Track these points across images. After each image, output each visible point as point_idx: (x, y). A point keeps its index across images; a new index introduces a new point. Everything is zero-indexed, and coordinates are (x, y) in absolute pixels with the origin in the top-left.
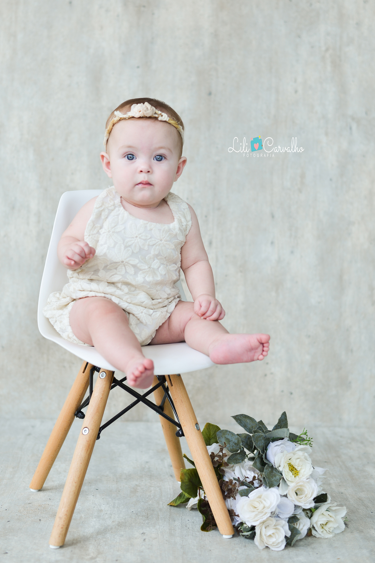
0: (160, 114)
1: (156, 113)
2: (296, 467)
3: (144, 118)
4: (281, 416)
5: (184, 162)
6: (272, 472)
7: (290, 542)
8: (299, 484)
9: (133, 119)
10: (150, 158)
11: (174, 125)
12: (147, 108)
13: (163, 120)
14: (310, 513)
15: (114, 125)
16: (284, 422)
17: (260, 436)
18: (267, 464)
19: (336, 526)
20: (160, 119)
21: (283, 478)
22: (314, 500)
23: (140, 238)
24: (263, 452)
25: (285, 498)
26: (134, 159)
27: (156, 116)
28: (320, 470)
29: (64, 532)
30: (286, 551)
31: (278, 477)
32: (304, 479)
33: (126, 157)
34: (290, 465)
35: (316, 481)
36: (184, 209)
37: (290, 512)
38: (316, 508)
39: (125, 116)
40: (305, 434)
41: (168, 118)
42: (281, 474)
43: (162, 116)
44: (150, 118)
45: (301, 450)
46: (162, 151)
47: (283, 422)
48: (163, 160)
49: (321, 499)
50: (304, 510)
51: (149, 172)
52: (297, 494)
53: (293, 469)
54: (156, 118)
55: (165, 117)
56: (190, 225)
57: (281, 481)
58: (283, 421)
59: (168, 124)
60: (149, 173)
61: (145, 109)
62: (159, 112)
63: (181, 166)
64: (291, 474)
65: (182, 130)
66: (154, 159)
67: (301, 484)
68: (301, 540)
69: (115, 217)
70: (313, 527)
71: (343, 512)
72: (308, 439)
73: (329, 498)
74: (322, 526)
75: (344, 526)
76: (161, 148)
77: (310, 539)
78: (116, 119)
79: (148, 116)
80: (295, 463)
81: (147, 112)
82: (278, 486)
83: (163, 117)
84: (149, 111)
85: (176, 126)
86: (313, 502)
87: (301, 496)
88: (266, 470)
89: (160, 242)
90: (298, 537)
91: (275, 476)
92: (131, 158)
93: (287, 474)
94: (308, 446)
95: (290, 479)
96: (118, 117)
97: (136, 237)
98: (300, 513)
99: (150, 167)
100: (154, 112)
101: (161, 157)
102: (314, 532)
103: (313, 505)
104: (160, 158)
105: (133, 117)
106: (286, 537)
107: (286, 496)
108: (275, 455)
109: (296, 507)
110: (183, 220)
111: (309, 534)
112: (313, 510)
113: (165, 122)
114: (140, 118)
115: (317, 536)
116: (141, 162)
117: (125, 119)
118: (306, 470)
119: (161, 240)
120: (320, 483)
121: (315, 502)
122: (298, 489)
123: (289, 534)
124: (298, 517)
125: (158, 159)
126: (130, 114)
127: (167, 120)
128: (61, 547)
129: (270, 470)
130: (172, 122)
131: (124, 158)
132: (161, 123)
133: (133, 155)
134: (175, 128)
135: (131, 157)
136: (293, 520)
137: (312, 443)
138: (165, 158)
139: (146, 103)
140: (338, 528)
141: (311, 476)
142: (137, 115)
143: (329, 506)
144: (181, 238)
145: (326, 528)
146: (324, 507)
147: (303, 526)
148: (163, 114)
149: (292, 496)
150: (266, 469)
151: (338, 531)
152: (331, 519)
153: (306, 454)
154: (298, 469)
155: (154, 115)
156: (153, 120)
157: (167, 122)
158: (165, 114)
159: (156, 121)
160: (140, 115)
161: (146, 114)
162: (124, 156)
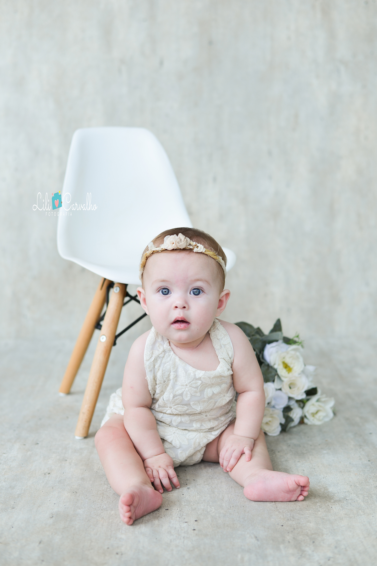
0: (195, 245)
1: (190, 245)
2: (289, 365)
3: (178, 251)
4: (276, 322)
6: (268, 369)
7: (284, 428)
8: (291, 379)
9: (166, 251)
10: (186, 291)
11: (211, 256)
12: (181, 240)
13: (198, 252)
14: (302, 403)
15: (147, 258)
17: (257, 339)
18: (264, 362)
19: (325, 414)
20: (195, 250)
21: (278, 375)
22: (305, 392)
24: (260, 352)
25: (279, 392)
26: (169, 293)
27: (191, 247)
28: (311, 368)
29: (87, 425)
30: (281, 436)
31: (273, 374)
32: (297, 374)
33: (161, 291)
34: (284, 363)
35: (307, 377)
37: (284, 403)
38: (308, 400)
39: (157, 249)
40: (298, 336)
41: (205, 249)
42: (276, 371)
43: (198, 247)
44: (184, 249)
45: (294, 350)
46: (199, 284)
47: (278, 327)
48: (201, 294)
49: (311, 392)
50: (297, 401)
51: (184, 307)
52: (290, 388)
53: (286, 366)
54: (191, 250)
55: (201, 248)
57: (276, 377)
59: (204, 256)
60: (185, 309)
61: (178, 240)
62: (194, 243)
63: (224, 299)
64: (285, 370)
66: (190, 293)
67: (293, 378)
68: (294, 427)
70: (305, 416)
71: (332, 403)
72: (300, 341)
73: (319, 391)
74: (313, 414)
75: (331, 415)
76: (198, 280)
77: (302, 426)
78: (148, 253)
79: (182, 248)
80: (288, 361)
81: (180, 244)
82: (274, 381)
83: (199, 248)
84: (183, 243)
85: (215, 257)
86: (305, 394)
87: (294, 390)
88: (263, 368)
90: (292, 424)
91: (271, 373)
92: (166, 293)
93: (281, 371)
94: (300, 347)
95: (283, 375)
96: (151, 250)
98: (293, 404)
99: (186, 303)
100: (188, 243)
101: (199, 291)
102: (306, 420)
103: (304, 396)
104: (197, 291)
105: (166, 250)
106: (281, 424)
107: (280, 389)
108: (271, 355)
109: (290, 398)
111: (302, 421)
112: (305, 401)
113: (201, 253)
114: (173, 250)
115: (309, 423)
116: (176, 297)
117: (158, 252)
118: (297, 367)
120: (311, 379)
121: (307, 395)
122: (291, 383)
123: (283, 421)
124: (292, 407)
125: (196, 293)
126: (163, 247)
127: (204, 252)
128: (86, 437)
130: (210, 253)
131: (158, 293)
132: (197, 255)
133: (168, 290)
134: (213, 260)
135: (166, 291)
136: (287, 409)
138: (203, 291)
139: (180, 235)
140: (327, 416)
141: (303, 372)
142: (170, 248)
143: (318, 397)
145: (317, 416)
146: (314, 399)
147: (296, 414)
148: (198, 245)
149: (286, 389)
151: (327, 419)
152: (320, 408)
153: (298, 354)
154: (291, 366)
155: (188, 247)
156: (187, 252)
157: (203, 253)
158: (201, 245)
159: (191, 253)
160: (173, 247)
161: (180, 246)
162: (158, 290)
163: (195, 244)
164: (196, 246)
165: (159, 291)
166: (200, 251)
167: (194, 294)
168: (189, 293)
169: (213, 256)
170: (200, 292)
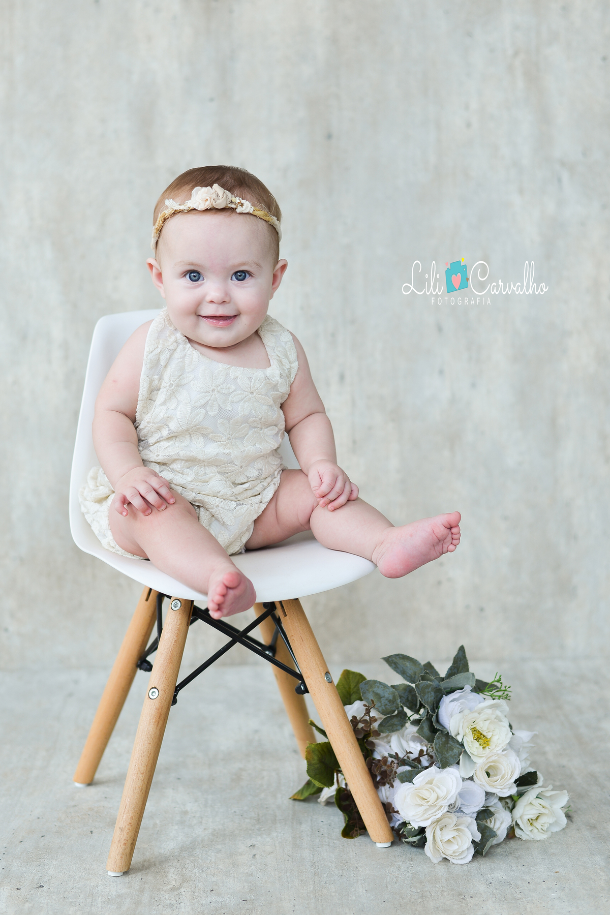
0: (239, 203)
1: (231, 202)
2: (484, 733)
3: (214, 211)
4: (458, 653)
5: (284, 267)
6: (447, 742)
7: (480, 850)
8: (491, 760)
9: (194, 212)
10: (226, 276)
11: (262, 218)
12: (218, 195)
13: (244, 212)
14: (510, 803)
15: (165, 220)
16: (462, 662)
17: (428, 686)
18: (439, 730)
19: (551, 821)
20: (239, 210)
21: (465, 752)
22: (515, 782)
23: (218, 392)
24: (433, 711)
25: (470, 782)
26: (201, 279)
27: (233, 206)
28: (524, 735)
30: (475, 864)
31: (456, 751)
32: (498, 750)
33: (188, 276)
34: (474, 730)
35: (518, 753)
36: (286, 342)
37: (478, 803)
38: (520, 795)
39: (182, 207)
40: (498, 681)
41: (253, 207)
42: (462, 745)
43: (242, 205)
44: (224, 210)
45: (491, 707)
46: (243, 268)
47: (460, 663)
48: (248, 278)
49: (527, 780)
50: (501, 799)
51: (224, 302)
52: (488, 774)
53: (479, 736)
54: (233, 210)
55: (247, 206)
56: (296, 368)
57: (461, 757)
58: (460, 661)
59: (252, 217)
61: (214, 196)
62: (237, 200)
63: (279, 273)
64: (476, 744)
65: (277, 222)
66: (232, 278)
67: (494, 758)
68: (498, 845)
69: (179, 360)
70: (517, 825)
71: (564, 799)
72: (503, 688)
73: (541, 781)
74: (531, 822)
75: (564, 820)
76: (242, 264)
77: (512, 843)
78: (167, 212)
79: (219, 207)
80: (483, 727)
82: (458, 763)
83: (244, 207)
84: (220, 199)
85: (267, 218)
86: (515, 785)
87: (495, 778)
88: (438, 740)
89: (251, 395)
90: (494, 841)
91: (452, 750)
92: (196, 278)
93: (471, 746)
94: (504, 700)
95: (475, 753)
96: (171, 208)
97: (213, 390)
98: (494, 803)
99: (227, 294)
100: (228, 201)
101: (244, 274)
102: (518, 832)
103: (514, 790)
104: (241, 275)
105: (195, 209)
106: (473, 842)
107: (471, 779)
108: (451, 716)
109: (488, 795)
110: (285, 361)
111: (511, 834)
112: (515, 798)
113: (247, 214)
114: (207, 210)
115: (524, 837)
116: (211, 285)
117: (181, 212)
118: (500, 736)
119: (252, 393)
120: (524, 756)
121: (518, 786)
122: (490, 767)
123: (478, 837)
124: (492, 809)
125: (240, 278)
126: (190, 204)
127: (251, 212)
128: (126, 873)
129: (444, 739)
130: (261, 213)
131: (184, 279)
132: (241, 217)
133: (198, 273)
134: (264, 222)
135: (194, 275)
136: (484, 814)
137: (510, 694)
138: (250, 275)
139: (216, 187)
140: (556, 823)
141: (510, 744)
142: (202, 207)
143: (540, 790)
144: (284, 389)
145: (538, 824)
146: (532, 792)
147: (501, 823)
148: (243, 202)
149: (481, 777)
150: (438, 738)
151: (556, 829)
152: (543, 811)
153: (498, 713)
154: (489, 735)
155: (230, 206)
156: (228, 214)
157: (251, 214)
158: (248, 202)
159: (233, 214)
160: (206, 206)
161: (216, 205)
162: (183, 275)
163: (239, 201)
164: (241, 204)
165: (185, 276)
166: (247, 212)
167: (237, 279)
168: (230, 279)
169: (264, 218)
170: (245, 276)
